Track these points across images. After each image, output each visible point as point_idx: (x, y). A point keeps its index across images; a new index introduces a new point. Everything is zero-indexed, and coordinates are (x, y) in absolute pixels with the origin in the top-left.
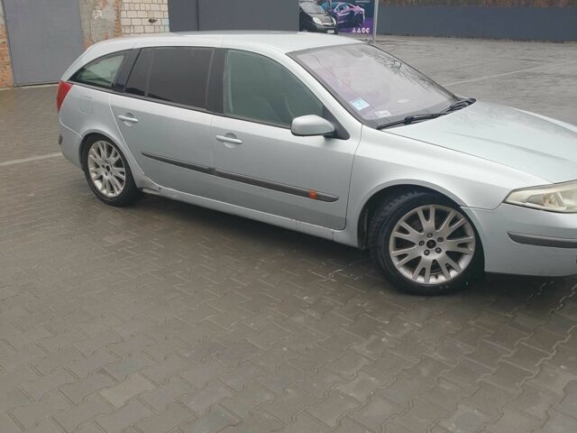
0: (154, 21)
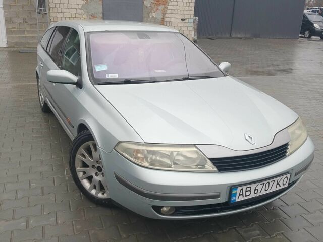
0: (184, 20)
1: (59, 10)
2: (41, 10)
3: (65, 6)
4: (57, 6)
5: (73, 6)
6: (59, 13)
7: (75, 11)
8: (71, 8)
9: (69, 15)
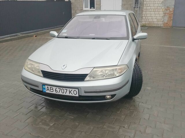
1: (148, 5)
2: (136, 6)
3: (152, 2)
4: (148, 3)
5: (156, 2)
6: (148, 7)
7: (157, 5)
8: (155, 4)
9: (154, 8)
